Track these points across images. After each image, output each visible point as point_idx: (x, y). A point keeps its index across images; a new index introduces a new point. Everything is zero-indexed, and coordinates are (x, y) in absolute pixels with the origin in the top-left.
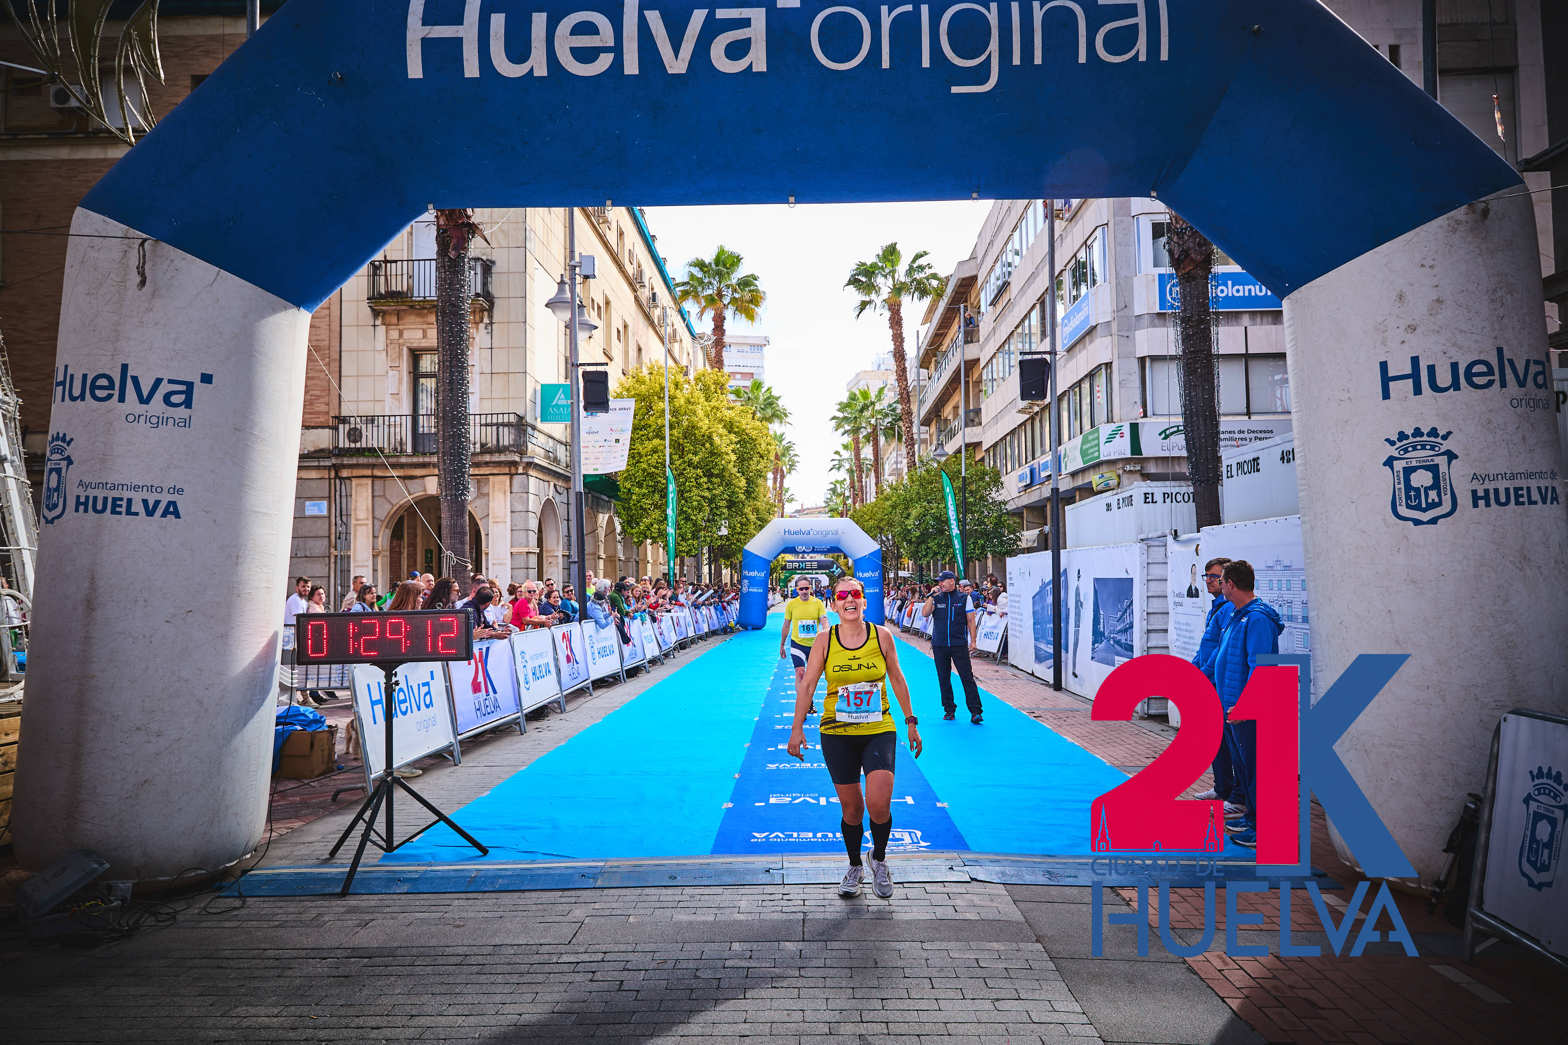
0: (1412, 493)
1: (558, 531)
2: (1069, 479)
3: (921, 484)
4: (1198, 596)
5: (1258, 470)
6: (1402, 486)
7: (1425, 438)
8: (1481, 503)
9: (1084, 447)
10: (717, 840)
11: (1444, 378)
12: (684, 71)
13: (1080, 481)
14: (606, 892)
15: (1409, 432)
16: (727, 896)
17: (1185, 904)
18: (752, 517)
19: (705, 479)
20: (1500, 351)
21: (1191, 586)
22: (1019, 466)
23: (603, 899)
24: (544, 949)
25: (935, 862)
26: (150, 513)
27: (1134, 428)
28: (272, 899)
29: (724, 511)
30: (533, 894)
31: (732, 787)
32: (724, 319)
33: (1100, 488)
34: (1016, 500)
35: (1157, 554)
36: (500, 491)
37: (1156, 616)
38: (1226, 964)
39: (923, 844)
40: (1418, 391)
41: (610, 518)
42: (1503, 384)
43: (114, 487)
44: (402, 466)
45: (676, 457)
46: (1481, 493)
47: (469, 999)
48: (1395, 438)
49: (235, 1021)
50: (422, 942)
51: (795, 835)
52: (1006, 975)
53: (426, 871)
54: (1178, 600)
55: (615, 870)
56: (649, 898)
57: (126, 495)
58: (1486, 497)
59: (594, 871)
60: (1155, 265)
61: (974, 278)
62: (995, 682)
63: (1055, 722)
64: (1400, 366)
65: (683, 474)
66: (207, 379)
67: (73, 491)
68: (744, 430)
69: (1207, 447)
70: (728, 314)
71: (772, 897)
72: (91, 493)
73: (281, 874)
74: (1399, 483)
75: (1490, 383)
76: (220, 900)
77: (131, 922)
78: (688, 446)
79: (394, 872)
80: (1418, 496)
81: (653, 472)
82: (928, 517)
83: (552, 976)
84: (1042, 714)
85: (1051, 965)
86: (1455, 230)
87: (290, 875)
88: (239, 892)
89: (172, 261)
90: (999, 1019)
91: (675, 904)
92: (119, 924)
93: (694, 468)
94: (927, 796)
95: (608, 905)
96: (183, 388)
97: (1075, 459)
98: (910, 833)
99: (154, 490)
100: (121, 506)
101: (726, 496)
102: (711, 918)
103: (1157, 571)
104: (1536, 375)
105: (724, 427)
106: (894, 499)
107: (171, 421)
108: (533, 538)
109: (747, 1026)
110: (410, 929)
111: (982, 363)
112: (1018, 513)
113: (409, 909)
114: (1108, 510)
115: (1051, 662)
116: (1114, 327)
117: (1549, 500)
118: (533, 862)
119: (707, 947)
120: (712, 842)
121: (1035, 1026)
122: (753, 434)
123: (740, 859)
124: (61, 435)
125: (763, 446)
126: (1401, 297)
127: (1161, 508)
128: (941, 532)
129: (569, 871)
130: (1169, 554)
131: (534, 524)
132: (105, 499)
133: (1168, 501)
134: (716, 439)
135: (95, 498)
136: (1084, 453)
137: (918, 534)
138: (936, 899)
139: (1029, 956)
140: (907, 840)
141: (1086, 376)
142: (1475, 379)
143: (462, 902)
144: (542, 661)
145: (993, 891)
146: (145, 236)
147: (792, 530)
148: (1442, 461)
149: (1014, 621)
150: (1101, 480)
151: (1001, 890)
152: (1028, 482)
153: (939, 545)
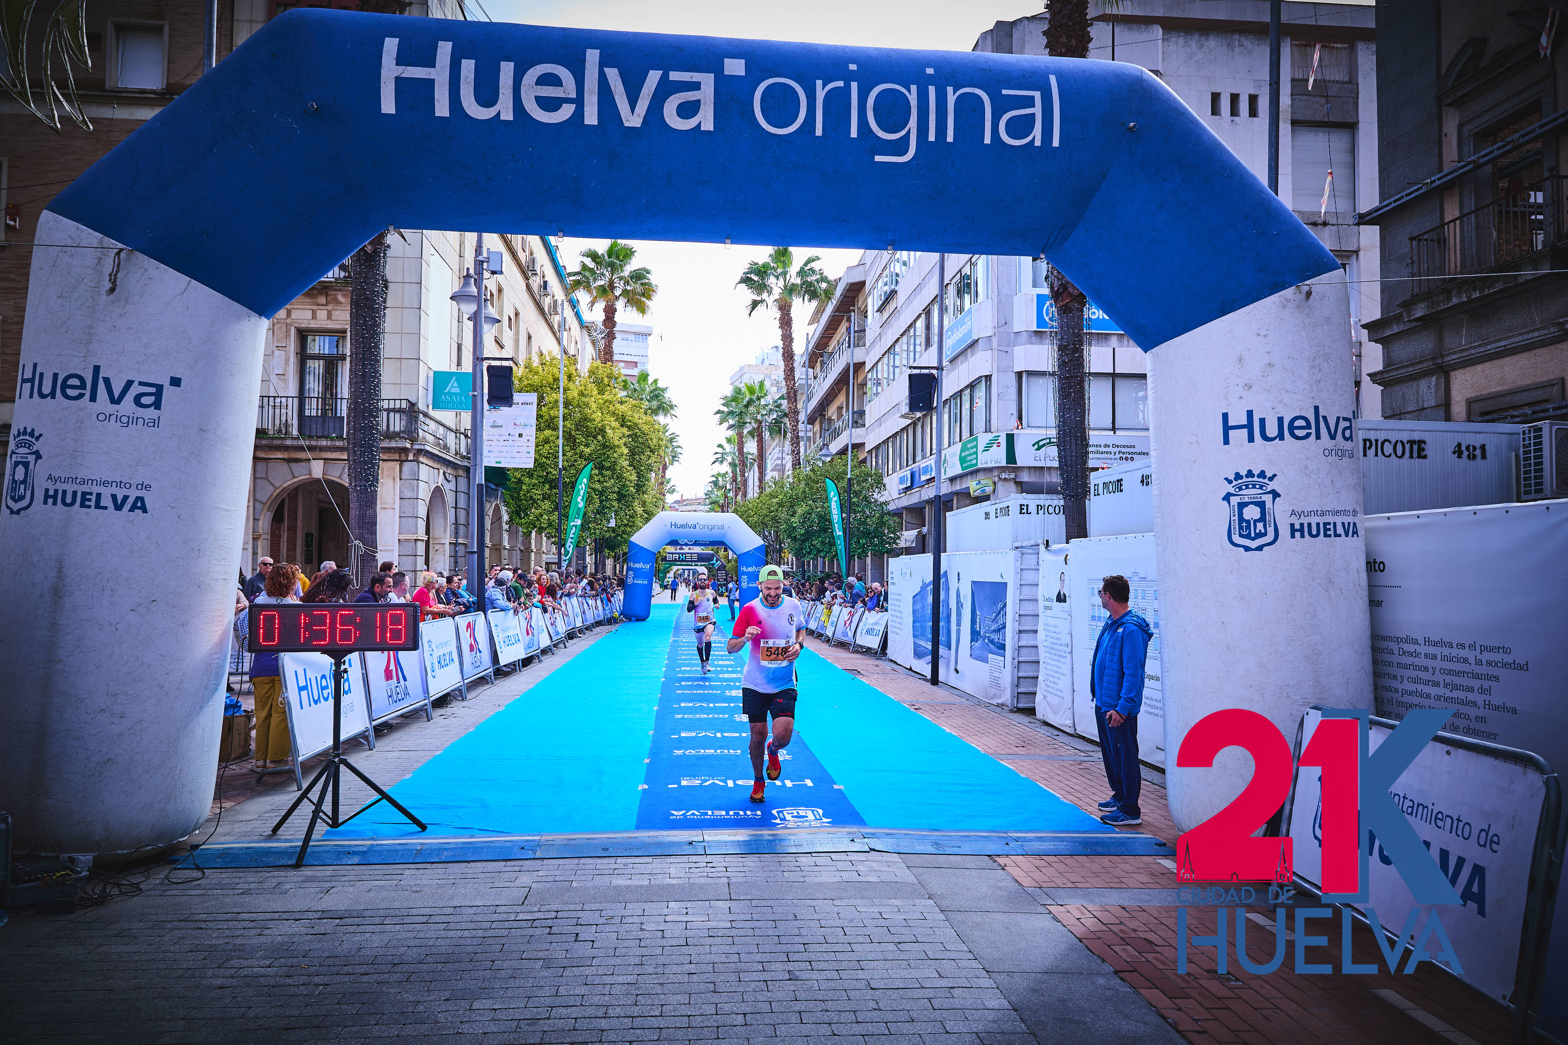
0: (1244, 524)
1: (445, 518)
2: (948, 483)
3: (807, 484)
4: (1065, 601)
5: (1121, 491)
6: (1236, 518)
7: (1256, 479)
8: (1298, 534)
9: (963, 454)
10: (638, 817)
11: (1272, 430)
12: (638, 125)
13: (957, 487)
14: (545, 861)
15: (1243, 473)
16: (657, 864)
17: (1051, 868)
18: (640, 510)
19: (597, 472)
20: (1316, 409)
21: (1059, 593)
22: (900, 469)
23: (545, 867)
24: (500, 909)
25: (838, 835)
26: (118, 507)
27: (1010, 438)
28: (229, 870)
29: (614, 504)
30: (478, 864)
31: (643, 772)
32: (616, 310)
33: (976, 494)
34: (896, 501)
35: (1030, 560)
36: (388, 477)
37: (1026, 618)
38: (1083, 914)
39: (825, 820)
40: (1251, 439)
41: (497, 505)
42: (1318, 437)
43: (83, 482)
44: (287, 448)
45: (567, 448)
46: (1297, 527)
47: (443, 950)
48: (1232, 477)
49: (233, 971)
50: (385, 905)
51: (710, 813)
52: (904, 923)
53: (372, 845)
54: (1047, 604)
55: (551, 843)
56: (587, 867)
57: (96, 489)
58: (1301, 530)
59: (532, 843)
60: (1034, 286)
61: (863, 284)
62: (876, 676)
63: (934, 714)
64: (1238, 418)
65: (574, 465)
66: (176, 382)
67: (41, 484)
68: (636, 425)
69: (1077, 465)
70: (620, 305)
71: (698, 865)
72: (61, 487)
73: (231, 848)
74: (1234, 516)
75: (1308, 435)
76: (177, 871)
77: (97, 891)
78: (580, 438)
79: (342, 846)
80: (1248, 527)
81: (544, 463)
82: (814, 515)
83: (513, 930)
84: (922, 707)
85: (942, 917)
86: (1284, 307)
87: (241, 849)
88: (196, 864)
89: (146, 270)
90: (902, 957)
91: (611, 872)
92: (85, 893)
93: (585, 460)
94: (824, 779)
95: (550, 873)
96: (153, 390)
97: (953, 465)
98: (813, 811)
99: (122, 485)
100: (90, 500)
101: (617, 489)
102: (646, 883)
103: (1029, 577)
104: (1345, 429)
105: (616, 420)
106: (780, 497)
107: (141, 421)
108: (422, 525)
109: (693, 966)
110: (371, 894)
111: (868, 367)
112: (898, 513)
113: (365, 878)
114: (986, 518)
115: (929, 658)
116: (995, 341)
117: (1350, 534)
118: (471, 837)
119: (647, 906)
120: (634, 820)
121: (932, 961)
122: (645, 428)
123: (664, 833)
124: (29, 430)
125: (655, 441)
126: (1240, 359)
127: (1035, 519)
128: (825, 530)
129: (509, 844)
130: (1041, 562)
131: (422, 511)
132: (75, 493)
133: (1041, 512)
134: (609, 431)
135: (64, 492)
136: (962, 460)
137: (803, 532)
138: (840, 865)
139: (923, 909)
140: (811, 816)
141: (966, 387)
142: (1297, 432)
143: (414, 872)
144: (446, 650)
145: (889, 859)
146: (121, 246)
147: (679, 523)
148: (1268, 498)
149: (894, 619)
150: (978, 487)
151: (896, 858)
152: (909, 484)
153: (823, 543)
